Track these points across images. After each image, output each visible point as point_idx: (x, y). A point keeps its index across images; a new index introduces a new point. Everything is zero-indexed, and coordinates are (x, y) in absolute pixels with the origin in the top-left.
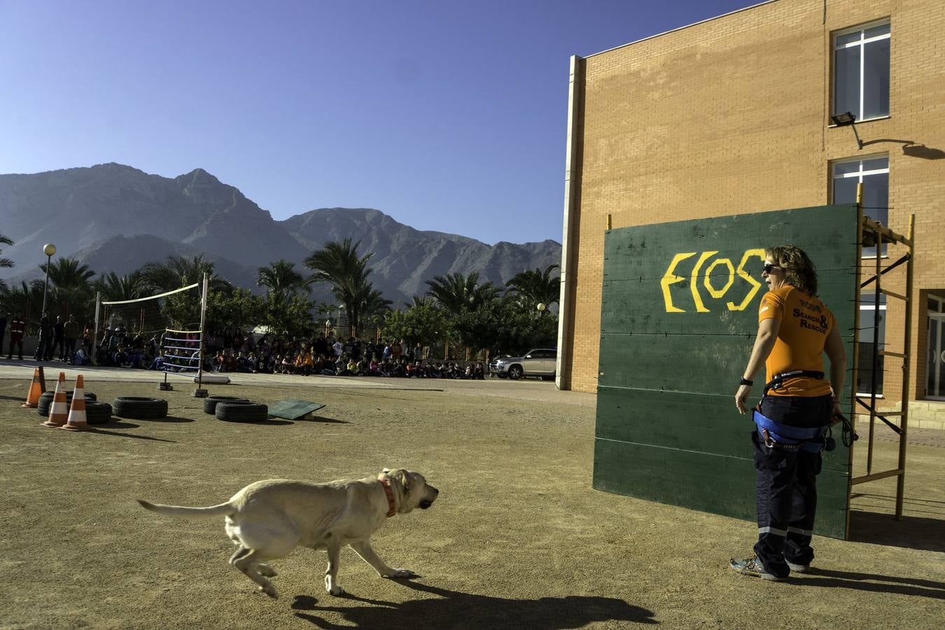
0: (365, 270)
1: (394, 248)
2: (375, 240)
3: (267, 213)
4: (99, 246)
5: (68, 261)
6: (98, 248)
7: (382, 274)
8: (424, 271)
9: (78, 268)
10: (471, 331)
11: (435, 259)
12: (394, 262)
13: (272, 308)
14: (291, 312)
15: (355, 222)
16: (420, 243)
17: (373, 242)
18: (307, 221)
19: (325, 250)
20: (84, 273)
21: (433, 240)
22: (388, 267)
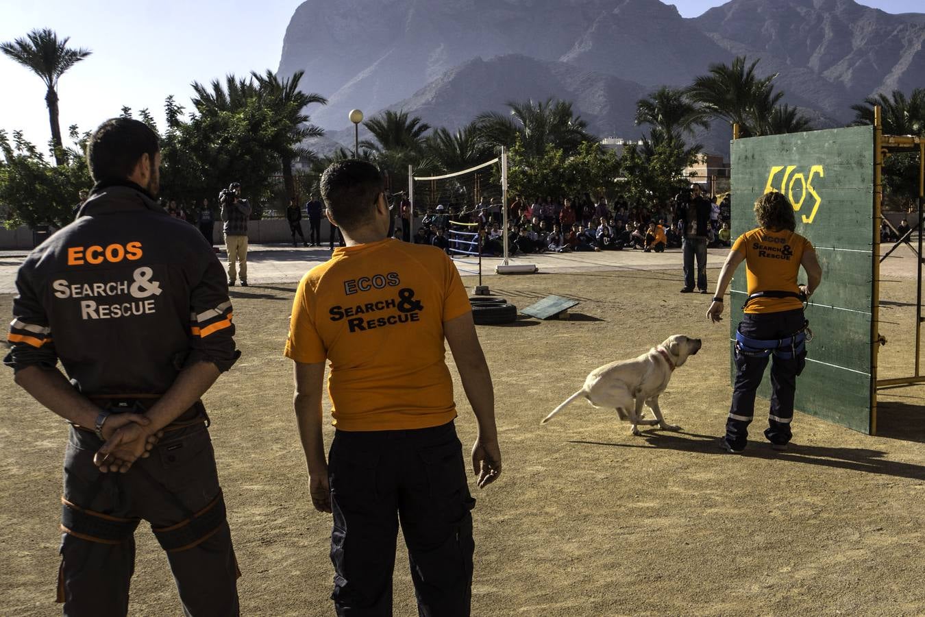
0: (772, 96)
1: (858, 42)
2: (829, 34)
3: (673, 9)
4: (452, 77)
5: (396, 114)
6: (450, 79)
7: (842, 82)
8: (903, 73)
9: (408, 122)
10: (900, 175)
11: (918, 54)
12: (857, 64)
13: (628, 163)
14: (654, 167)
15: (798, 9)
16: (895, 33)
17: (826, 36)
18: (730, 15)
20: (416, 128)
21: (914, 26)
22: (851, 71)
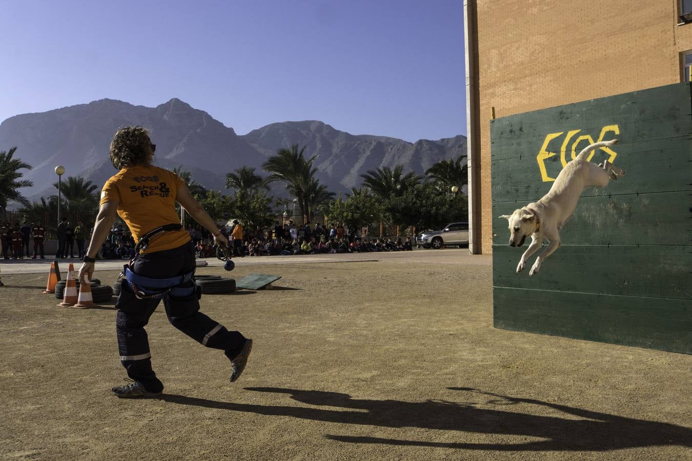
0: (312, 169)
1: (335, 150)
2: (319, 145)
3: (231, 130)
4: (100, 166)
5: (75, 179)
6: (99, 167)
7: (327, 172)
8: (360, 167)
9: (84, 184)
10: (399, 212)
11: (368, 157)
12: (335, 162)
13: (239, 204)
14: (254, 207)
15: (302, 132)
16: (356, 145)
17: (318, 147)
18: (263, 134)
19: (278, 156)
20: (89, 188)
21: (366, 141)
22: (331, 166)
